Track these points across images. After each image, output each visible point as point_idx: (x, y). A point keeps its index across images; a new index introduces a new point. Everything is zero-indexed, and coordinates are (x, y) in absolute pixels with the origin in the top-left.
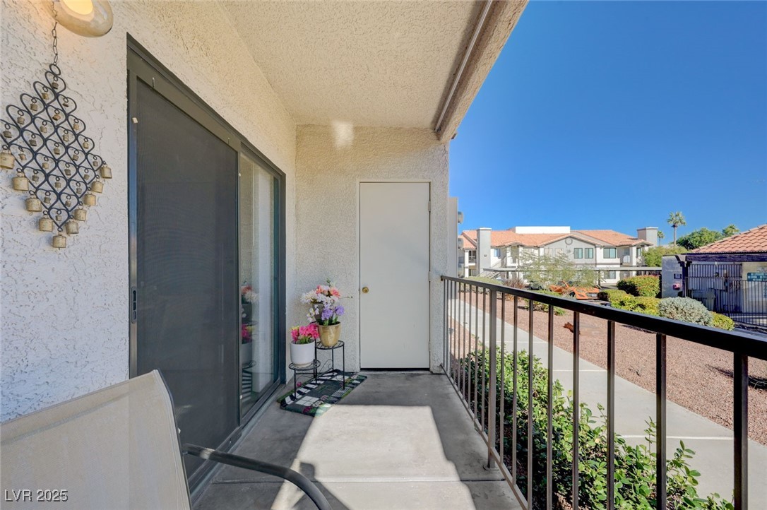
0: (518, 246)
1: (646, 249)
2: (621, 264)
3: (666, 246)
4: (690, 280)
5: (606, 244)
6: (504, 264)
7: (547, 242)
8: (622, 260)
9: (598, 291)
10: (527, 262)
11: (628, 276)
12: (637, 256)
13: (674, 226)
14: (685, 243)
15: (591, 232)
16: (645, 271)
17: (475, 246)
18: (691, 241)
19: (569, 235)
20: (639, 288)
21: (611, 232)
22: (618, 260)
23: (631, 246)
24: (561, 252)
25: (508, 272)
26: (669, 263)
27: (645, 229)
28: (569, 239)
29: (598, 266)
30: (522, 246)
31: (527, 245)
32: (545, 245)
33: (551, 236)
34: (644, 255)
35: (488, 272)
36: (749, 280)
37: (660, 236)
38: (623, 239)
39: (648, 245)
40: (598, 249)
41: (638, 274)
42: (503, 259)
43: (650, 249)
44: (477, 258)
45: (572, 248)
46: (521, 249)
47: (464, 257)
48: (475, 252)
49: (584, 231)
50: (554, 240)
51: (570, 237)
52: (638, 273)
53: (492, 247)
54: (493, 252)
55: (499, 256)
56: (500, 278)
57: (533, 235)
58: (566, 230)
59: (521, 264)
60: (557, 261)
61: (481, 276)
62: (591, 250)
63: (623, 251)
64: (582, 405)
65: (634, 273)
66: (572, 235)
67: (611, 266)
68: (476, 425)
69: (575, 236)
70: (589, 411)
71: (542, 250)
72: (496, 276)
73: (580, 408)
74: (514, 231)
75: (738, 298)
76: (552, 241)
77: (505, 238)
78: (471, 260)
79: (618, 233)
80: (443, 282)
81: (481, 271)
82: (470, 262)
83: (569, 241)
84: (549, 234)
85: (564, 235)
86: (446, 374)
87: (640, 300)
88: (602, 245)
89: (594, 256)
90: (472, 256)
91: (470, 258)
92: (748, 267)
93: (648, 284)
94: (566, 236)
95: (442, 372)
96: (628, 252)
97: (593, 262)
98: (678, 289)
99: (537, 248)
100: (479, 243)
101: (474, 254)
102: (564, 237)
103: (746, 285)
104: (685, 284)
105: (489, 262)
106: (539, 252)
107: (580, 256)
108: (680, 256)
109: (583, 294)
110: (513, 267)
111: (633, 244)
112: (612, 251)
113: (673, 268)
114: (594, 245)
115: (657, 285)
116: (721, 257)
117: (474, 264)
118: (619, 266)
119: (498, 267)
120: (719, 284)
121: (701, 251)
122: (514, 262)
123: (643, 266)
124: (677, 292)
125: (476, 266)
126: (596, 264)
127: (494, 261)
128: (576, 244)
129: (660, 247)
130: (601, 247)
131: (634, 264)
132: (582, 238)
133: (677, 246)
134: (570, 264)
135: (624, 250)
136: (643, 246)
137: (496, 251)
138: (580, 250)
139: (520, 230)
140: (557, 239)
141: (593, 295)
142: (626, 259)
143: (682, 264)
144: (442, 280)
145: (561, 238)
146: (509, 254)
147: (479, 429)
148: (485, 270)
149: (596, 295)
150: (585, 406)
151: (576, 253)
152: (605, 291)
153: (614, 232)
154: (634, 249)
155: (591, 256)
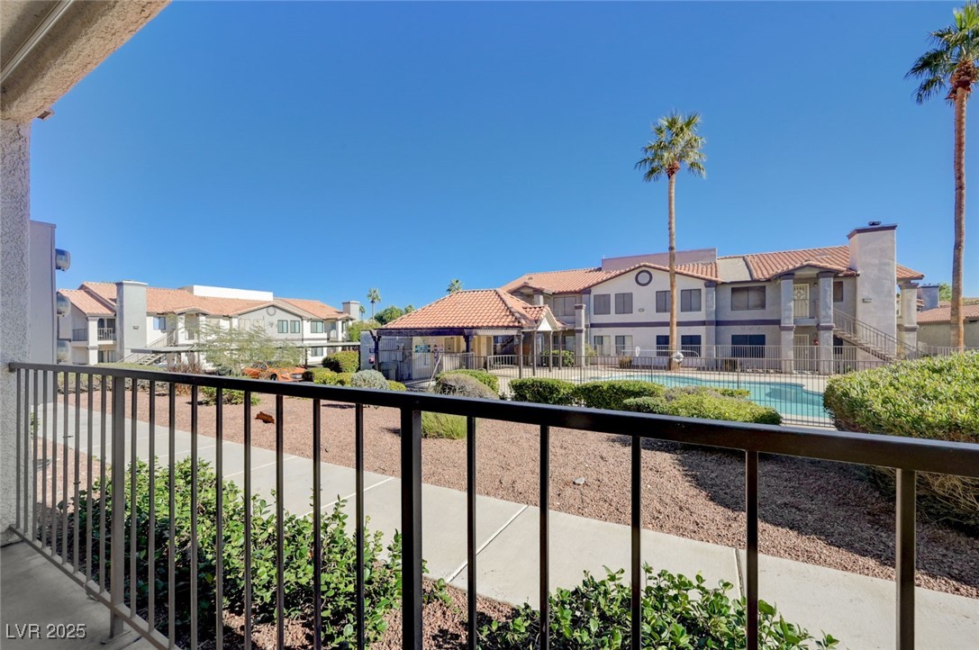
0: (197, 315)
1: (350, 323)
2: (328, 339)
3: (366, 321)
4: (380, 353)
5: (313, 317)
6: (172, 341)
7: (242, 311)
8: (329, 335)
9: (303, 370)
10: (209, 338)
11: (335, 351)
12: (342, 331)
13: (372, 302)
14: (381, 319)
15: (298, 302)
16: (349, 346)
17: (110, 309)
18: (384, 317)
19: (272, 304)
20: (343, 364)
21: (318, 303)
22: (325, 335)
23: (337, 320)
24: (257, 325)
25: (179, 353)
26: (366, 337)
27: (349, 303)
28: (271, 308)
29: (305, 342)
30: (204, 314)
31: (212, 313)
32: (239, 315)
33: (249, 303)
34: (349, 329)
35: (141, 355)
36: (417, 351)
37: (362, 311)
38: (329, 311)
39: (352, 320)
40: (305, 322)
41: (343, 350)
42: (171, 332)
43: (353, 324)
44: (118, 331)
45: (275, 320)
46: (202, 318)
47: (86, 330)
48: (112, 322)
49: (289, 300)
50: (252, 309)
51: (273, 306)
52: (344, 348)
53: (149, 314)
54: (151, 321)
55: (163, 329)
56: (165, 363)
57: (223, 299)
58: (267, 297)
59: (202, 341)
60: (251, 336)
61: (126, 361)
62: (297, 323)
63: (330, 326)
64: (254, 498)
65: (340, 348)
66: (275, 303)
67: (318, 342)
68: (89, 591)
69: (279, 305)
70: (263, 502)
71: (235, 321)
72: (159, 361)
73: (252, 501)
74: (191, 291)
75: (410, 367)
76: (249, 309)
77: (173, 300)
78: (102, 336)
79: (325, 305)
80: (14, 375)
81: (127, 353)
82: (100, 339)
83: (271, 310)
84: (245, 301)
85: (265, 302)
86: (24, 540)
87: (342, 376)
88: (309, 317)
89: (301, 331)
90: (106, 329)
91: (100, 332)
92: (417, 340)
93: (348, 359)
94: (267, 305)
95: (16, 538)
96: (334, 327)
97: (300, 337)
98: (372, 363)
99: (229, 317)
100: (122, 307)
101: (109, 326)
102: (265, 305)
103: (415, 356)
104: (377, 358)
105: (145, 339)
106: (231, 324)
107: (285, 330)
108: (373, 331)
109: (288, 375)
110: (188, 345)
111: (339, 318)
112: (320, 324)
113: (369, 343)
114: (301, 317)
115: (357, 360)
116: (399, 332)
117: (110, 342)
118: (326, 342)
119: (162, 347)
120: (399, 357)
121: (389, 327)
122: (191, 337)
123: (348, 341)
124: (371, 365)
125: (114, 345)
126: (303, 340)
127: (154, 336)
128: (281, 315)
129: (362, 322)
130: (308, 320)
131: (340, 339)
132: (287, 308)
133: (375, 321)
134: (269, 340)
135: (331, 324)
136: (347, 320)
137: (157, 320)
138: (285, 323)
139: (200, 290)
140: (256, 308)
141: (298, 376)
142: (333, 333)
143: (374, 338)
144: (11, 370)
145: (262, 306)
146: (181, 325)
147: (94, 593)
148: (134, 351)
149: (301, 376)
150: (258, 498)
151: (281, 326)
152: (310, 370)
153: (321, 304)
154: (340, 323)
155: (297, 331)
